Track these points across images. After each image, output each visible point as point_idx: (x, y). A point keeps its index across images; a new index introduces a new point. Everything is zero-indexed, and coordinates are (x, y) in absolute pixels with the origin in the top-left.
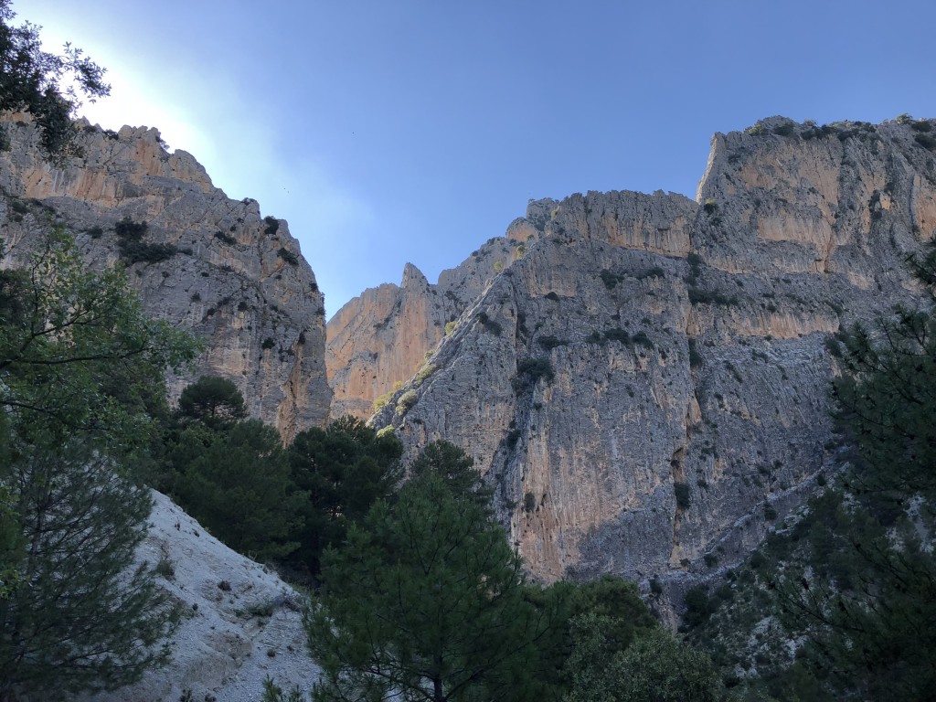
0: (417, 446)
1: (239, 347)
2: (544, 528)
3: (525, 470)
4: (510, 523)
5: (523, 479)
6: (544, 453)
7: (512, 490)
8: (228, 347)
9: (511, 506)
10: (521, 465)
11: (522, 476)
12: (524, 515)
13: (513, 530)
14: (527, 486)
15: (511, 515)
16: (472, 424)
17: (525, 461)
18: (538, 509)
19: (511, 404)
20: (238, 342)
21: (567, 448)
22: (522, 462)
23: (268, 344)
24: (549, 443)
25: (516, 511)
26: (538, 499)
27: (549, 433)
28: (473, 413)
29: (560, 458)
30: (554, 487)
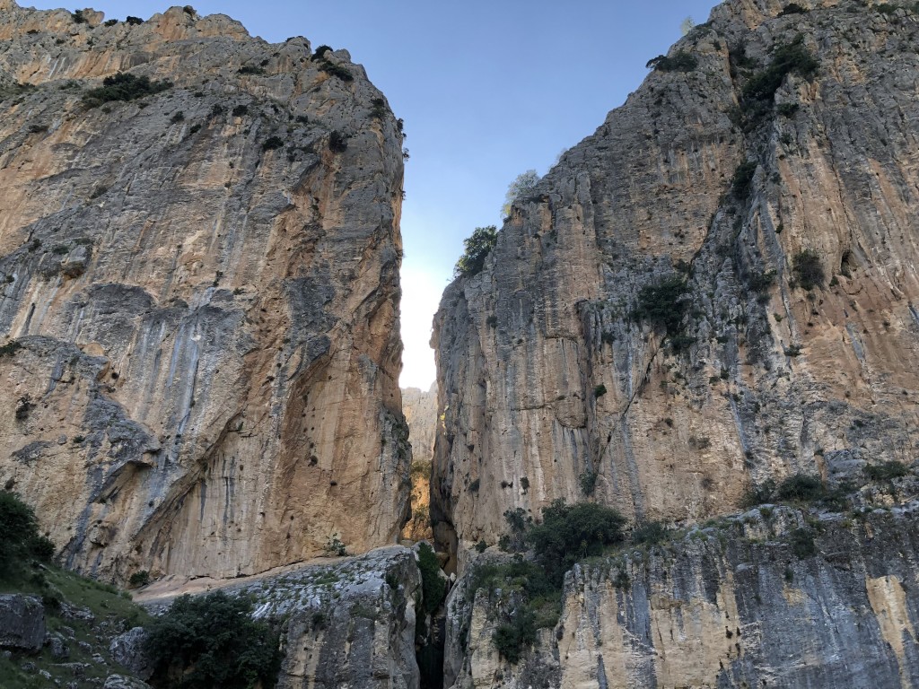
0: (537, 236)
1: (226, 157)
2: (862, 310)
3: (781, 211)
4: (764, 317)
5: (780, 229)
6: (823, 175)
7: (758, 254)
8: (210, 159)
9: (760, 285)
10: (770, 208)
11: (776, 224)
12: (800, 294)
13: (775, 329)
14: (795, 239)
15: (763, 301)
16: (653, 187)
17: (777, 198)
18: (835, 282)
19: (733, 142)
20: (226, 151)
21: (881, 158)
22: (772, 200)
23: (273, 144)
24: (832, 161)
25: (775, 293)
26: (830, 263)
27: (827, 143)
28: (653, 171)
29: (869, 177)
30: (867, 230)
